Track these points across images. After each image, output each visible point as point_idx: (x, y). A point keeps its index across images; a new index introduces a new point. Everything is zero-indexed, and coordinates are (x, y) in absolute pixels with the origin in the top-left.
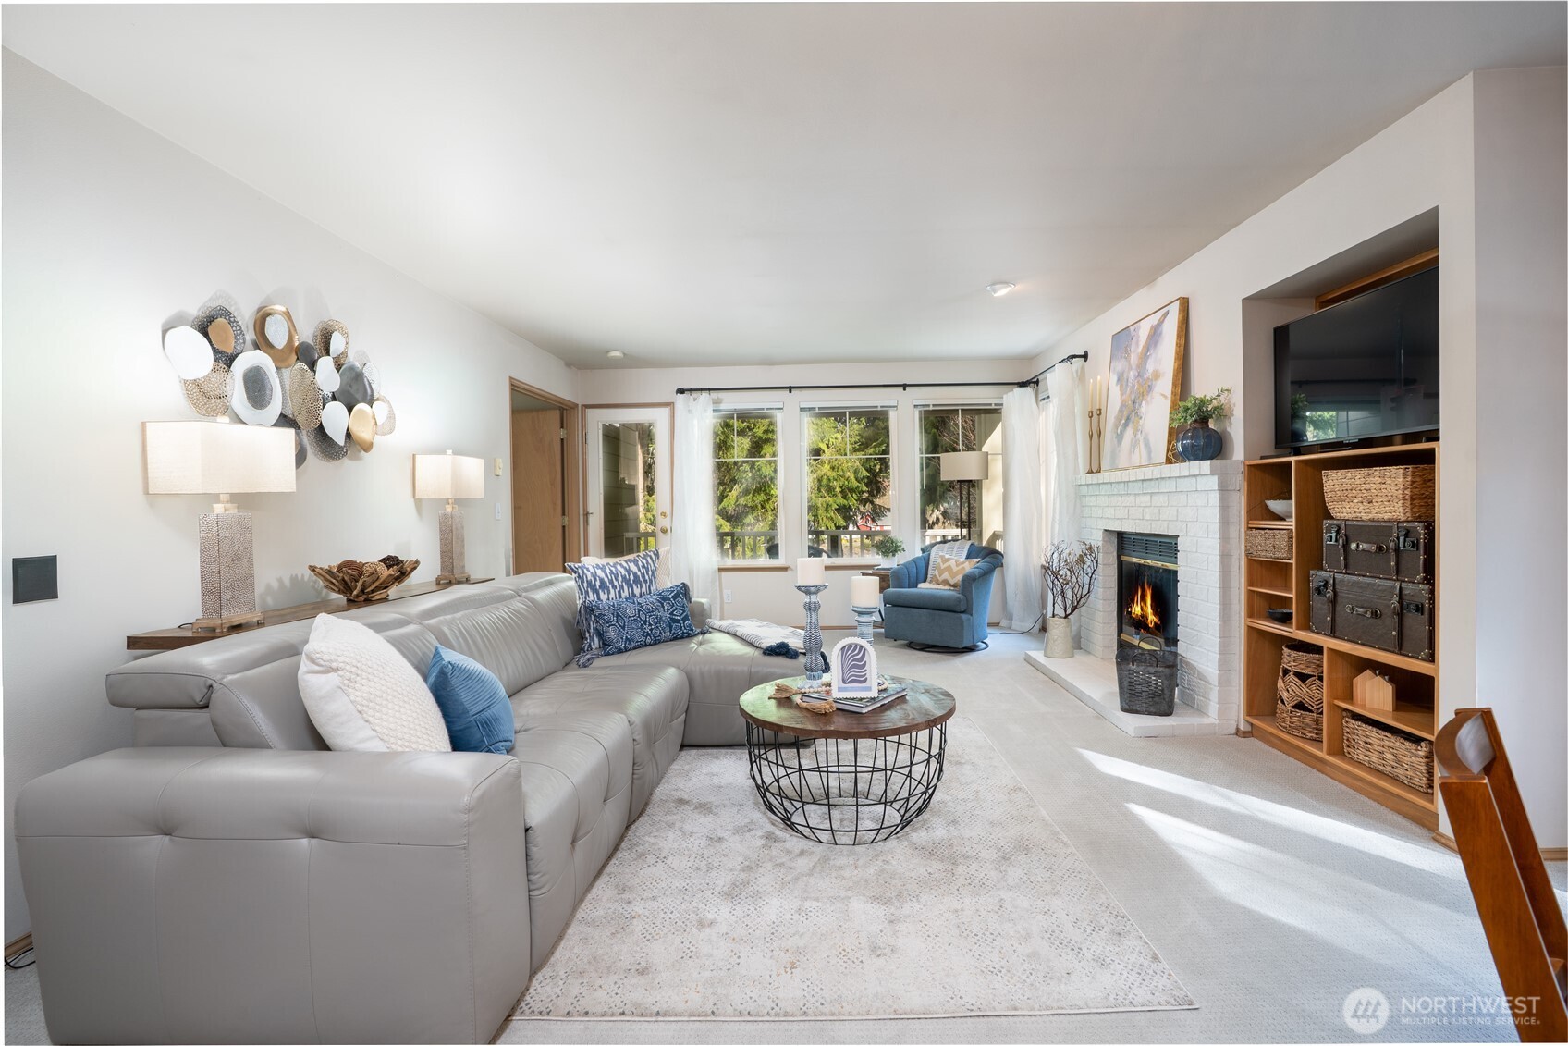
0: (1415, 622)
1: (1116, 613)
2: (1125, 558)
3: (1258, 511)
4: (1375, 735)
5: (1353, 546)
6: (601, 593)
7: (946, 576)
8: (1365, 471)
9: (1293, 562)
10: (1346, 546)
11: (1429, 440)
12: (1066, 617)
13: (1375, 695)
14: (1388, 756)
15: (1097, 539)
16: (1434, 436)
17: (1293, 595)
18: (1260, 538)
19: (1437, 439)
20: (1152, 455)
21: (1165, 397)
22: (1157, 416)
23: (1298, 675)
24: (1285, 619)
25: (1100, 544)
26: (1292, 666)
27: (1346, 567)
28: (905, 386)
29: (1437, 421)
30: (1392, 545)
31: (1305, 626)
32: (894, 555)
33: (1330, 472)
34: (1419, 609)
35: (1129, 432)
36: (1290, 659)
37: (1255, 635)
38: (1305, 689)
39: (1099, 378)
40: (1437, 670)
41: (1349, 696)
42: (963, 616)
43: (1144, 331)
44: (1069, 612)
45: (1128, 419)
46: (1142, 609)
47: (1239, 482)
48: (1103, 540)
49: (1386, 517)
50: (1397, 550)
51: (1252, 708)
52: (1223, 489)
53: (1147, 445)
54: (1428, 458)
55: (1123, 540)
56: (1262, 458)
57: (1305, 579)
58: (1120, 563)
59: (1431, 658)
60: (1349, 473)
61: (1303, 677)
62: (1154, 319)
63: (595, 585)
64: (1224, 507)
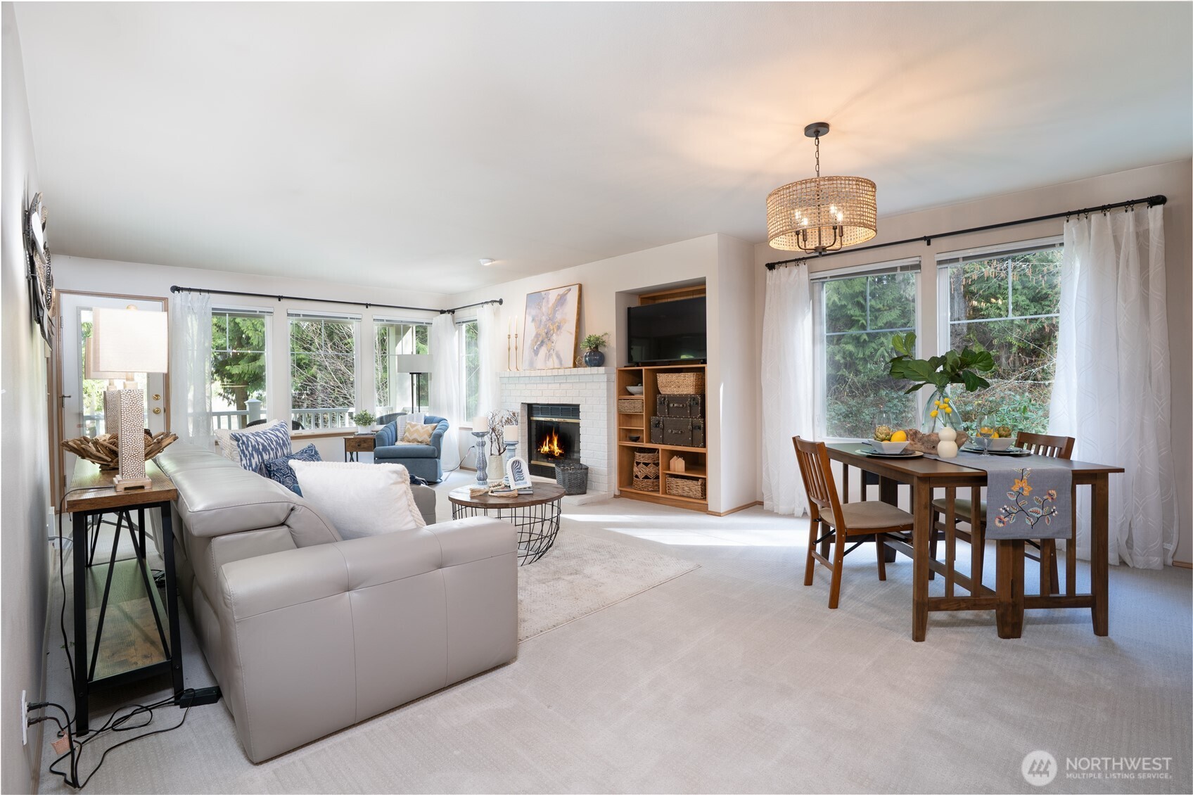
0: (699, 433)
1: (527, 450)
2: (532, 418)
3: (623, 392)
4: (680, 481)
5: (671, 405)
6: (264, 455)
7: (415, 436)
8: (677, 374)
9: (644, 414)
10: (668, 405)
11: (702, 363)
12: (500, 454)
13: (678, 465)
14: (686, 488)
15: (517, 408)
16: (705, 362)
17: (644, 428)
18: (626, 404)
19: (706, 363)
20: (563, 363)
21: (571, 334)
22: (565, 343)
23: (643, 463)
24: (636, 439)
25: (519, 411)
26: (642, 460)
27: (668, 414)
28: (367, 305)
29: (706, 356)
30: (688, 404)
31: (649, 441)
32: (370, 424)
33: (661, 375)
34: (699, 428)
35: (543, 350)
36: (639, 457)
37: (622, 449)
38: (648, 470)
39: (516, 317)
40: (707, 450)
41: (669, 469)
42: (437, 460)
43: (553, 296)
44: (502, 451)
45: (542, 342)
46: (550, 448)
47: (614, 377)
48: (521, 410)
49: (685, 393)
50: (690, 406)
51: (621, 484)
52: (608, 381)
53: (558, 356)
54: (703, 370)
55: (531, 409)
56: (625, 367)
57: (649, 421)
58: (530, 422)
59: (704, 446)
60: (670, 375)
61: (646, 464)
62: (562, 291)
63: (259, 448)
64: (608, 390)
